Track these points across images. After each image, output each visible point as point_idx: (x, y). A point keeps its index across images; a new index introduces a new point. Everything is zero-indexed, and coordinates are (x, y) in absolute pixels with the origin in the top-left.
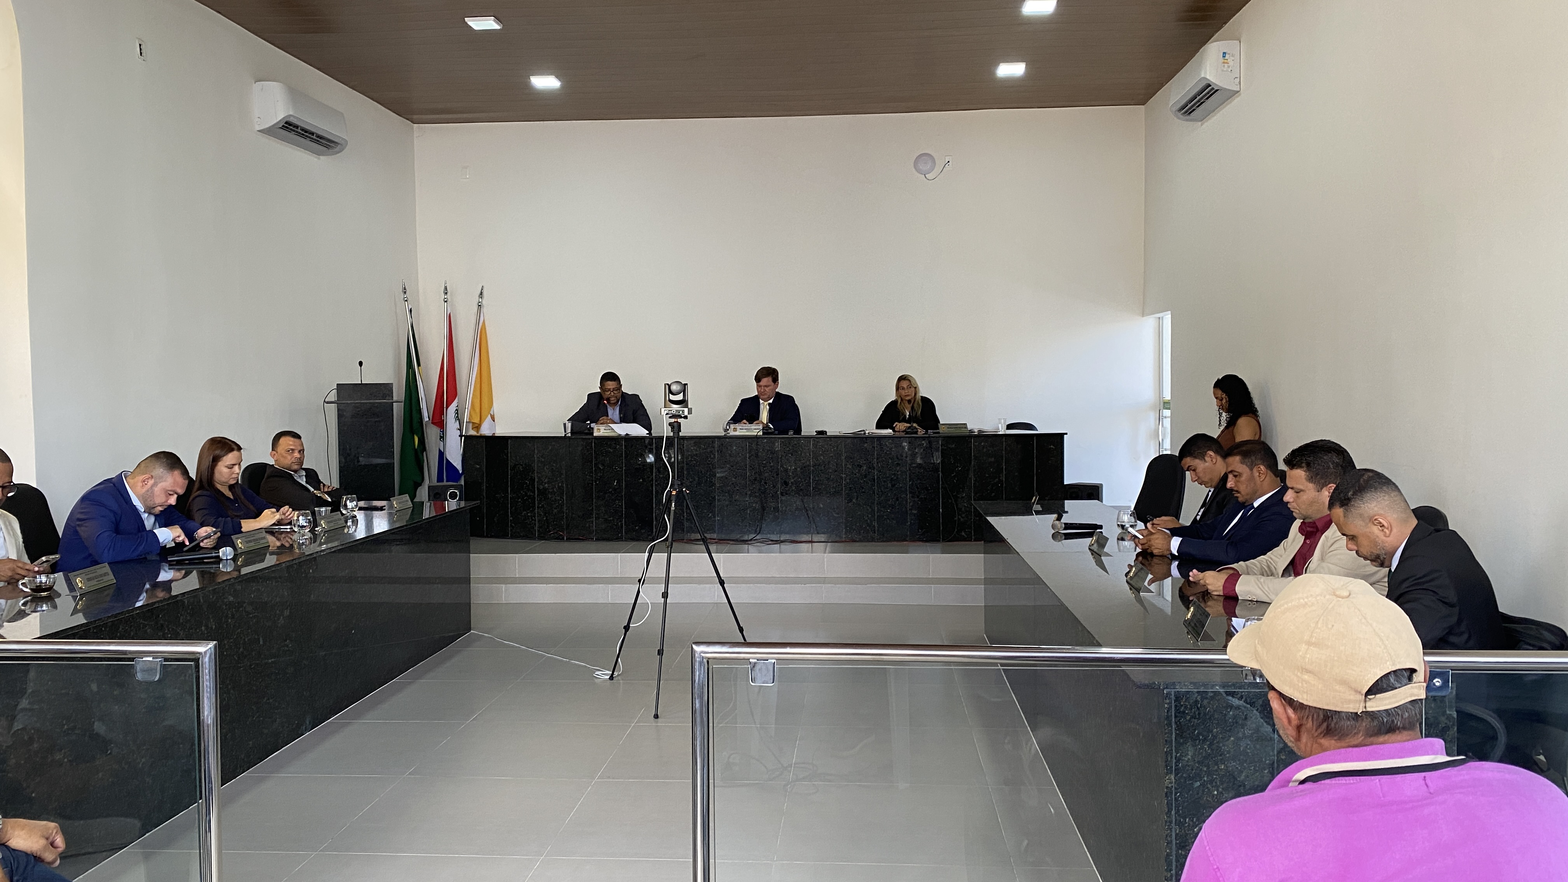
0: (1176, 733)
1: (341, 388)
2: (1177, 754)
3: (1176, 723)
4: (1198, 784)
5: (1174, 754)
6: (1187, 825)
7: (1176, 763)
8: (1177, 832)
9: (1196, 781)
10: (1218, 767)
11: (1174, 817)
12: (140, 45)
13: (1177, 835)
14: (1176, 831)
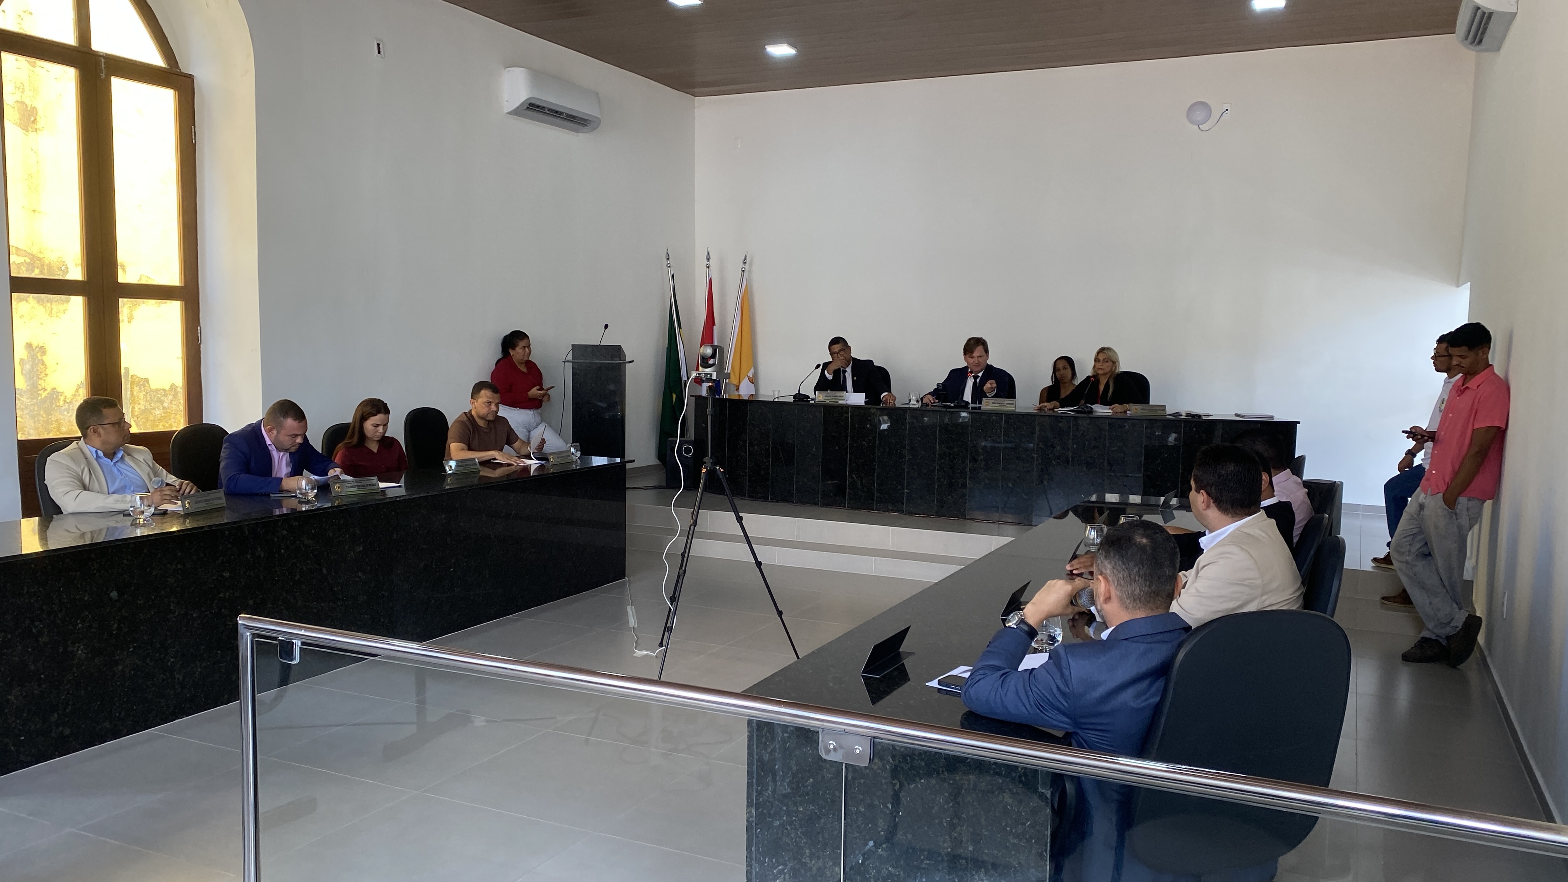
0: (757, 765)
1: (577, 349)
2: (758, 787)
3: (757, 754)
4: (778, 823)
5: (755, 786)
6: (766, 864)
7: (756, 796)
8: (758, 870)
9: (777, 820)
10: (798, 808)
11: (754, 853)
12: (378, 45)
13: (757, 873)
14: (756, 870)
